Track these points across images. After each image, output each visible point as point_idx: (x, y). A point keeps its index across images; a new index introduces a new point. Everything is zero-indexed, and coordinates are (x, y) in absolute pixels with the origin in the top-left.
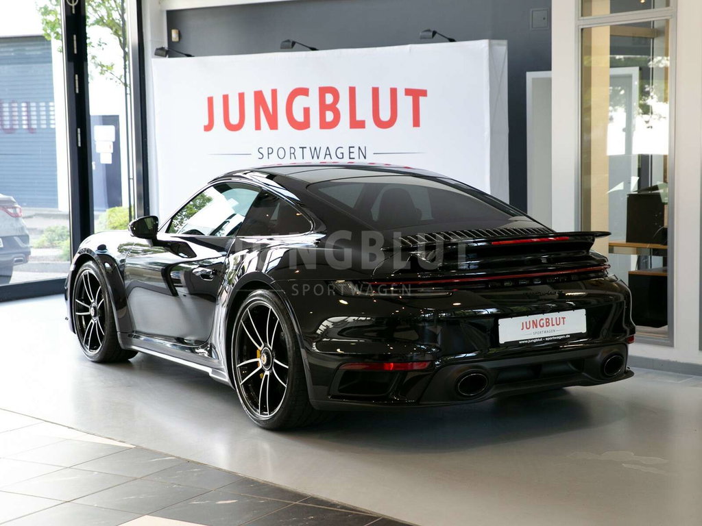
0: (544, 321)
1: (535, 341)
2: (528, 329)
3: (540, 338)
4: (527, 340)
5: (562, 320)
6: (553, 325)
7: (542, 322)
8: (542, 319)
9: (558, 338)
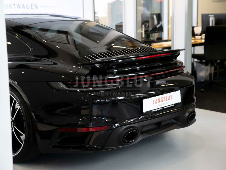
0: (163, 99)
1: (159, 109)
2: (156, 103)
3: (161, 108)
4: (156, 109)
5: (170, 97)
6: (167, 100)
7: (162, 99)
8: (162, 98)
9: (169, 106)
